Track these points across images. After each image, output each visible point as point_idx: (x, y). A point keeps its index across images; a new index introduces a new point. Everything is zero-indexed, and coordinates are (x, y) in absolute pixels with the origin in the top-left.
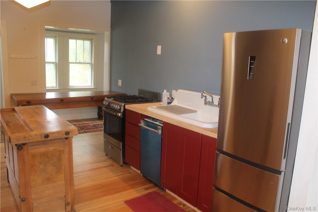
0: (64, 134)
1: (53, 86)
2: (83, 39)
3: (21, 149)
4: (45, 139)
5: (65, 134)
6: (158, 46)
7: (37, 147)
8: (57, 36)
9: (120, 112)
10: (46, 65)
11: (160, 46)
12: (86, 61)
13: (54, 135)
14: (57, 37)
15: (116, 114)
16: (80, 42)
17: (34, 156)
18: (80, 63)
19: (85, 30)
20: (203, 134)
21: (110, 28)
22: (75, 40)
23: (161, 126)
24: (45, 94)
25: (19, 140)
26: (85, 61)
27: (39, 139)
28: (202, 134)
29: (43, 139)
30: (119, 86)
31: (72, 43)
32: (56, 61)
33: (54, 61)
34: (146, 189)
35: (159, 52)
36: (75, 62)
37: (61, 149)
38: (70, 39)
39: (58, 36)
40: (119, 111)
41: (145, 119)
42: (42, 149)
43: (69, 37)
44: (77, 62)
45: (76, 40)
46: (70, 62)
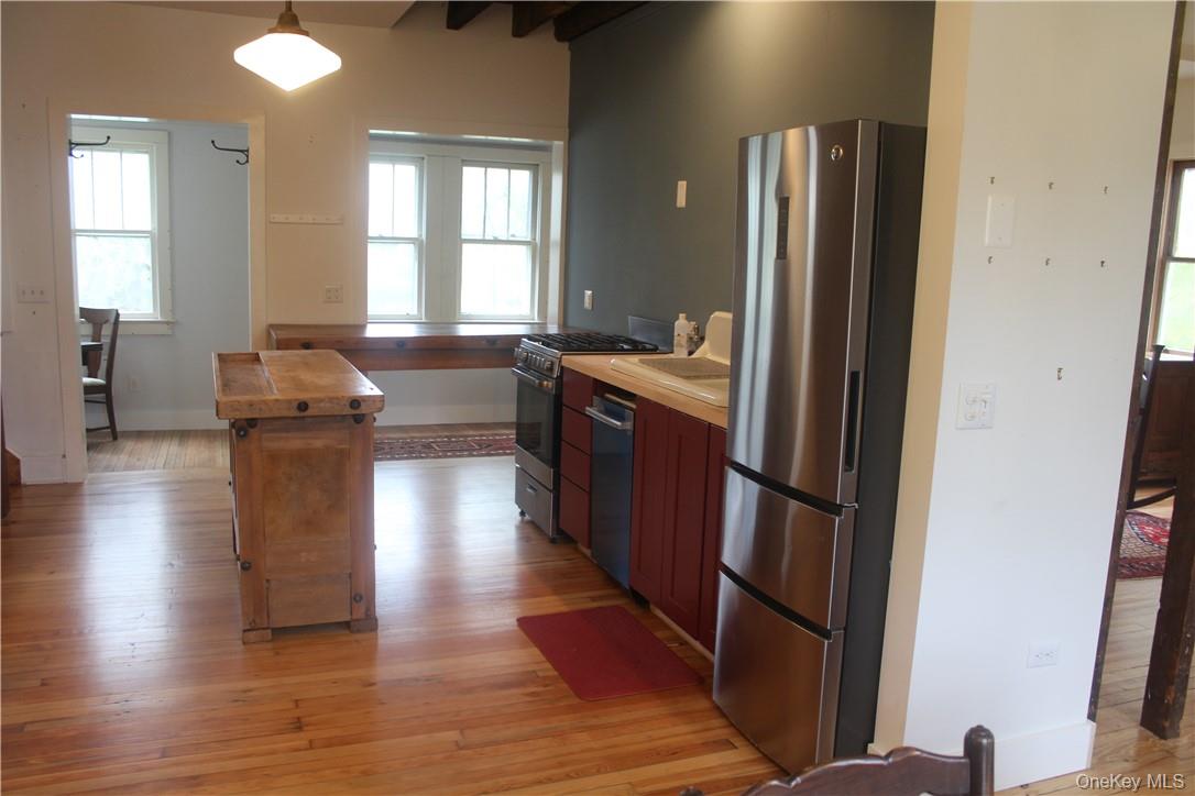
0: (348, 404)
1: (411, 313)
2: (510, 166)
3: (244, 435)
4: (297, 414)
5: (348, 406)
6: (680, 183)
7: (284, 435)
8: (426, 157)
9: (549, 377)
10: (369, 245)
11: (685, 183)
12: (517, 234)
13: (322, 405)
14: (425, 161)
15: (541, 385)
16: (498, 175)
17: (274, 458)
18: (496, 241)
19: (490, 138)
20: (710, 421)
21: (567, 130)
22: (483, 169)
23: (631, 409)
24: (363, 327)
25: (237, 410)
26: (513, 236)
27: (285, 413)
28: (710, 424)
29: (295, 413)
30: (586, 310)
31: (472, 176)
32: (421, 235)
33: (414, 234)
34: (593, 599)
35: (681, 201)
36: (481, 238)
37: (343, 446)
38: (467, 165)
39: (429, 156)
40: (548, 374)
41: (608, 396)
42: (295, 442)
43: (463, 161)
44: (487, 238)
45: (509, 169)
46: (463, 237)
